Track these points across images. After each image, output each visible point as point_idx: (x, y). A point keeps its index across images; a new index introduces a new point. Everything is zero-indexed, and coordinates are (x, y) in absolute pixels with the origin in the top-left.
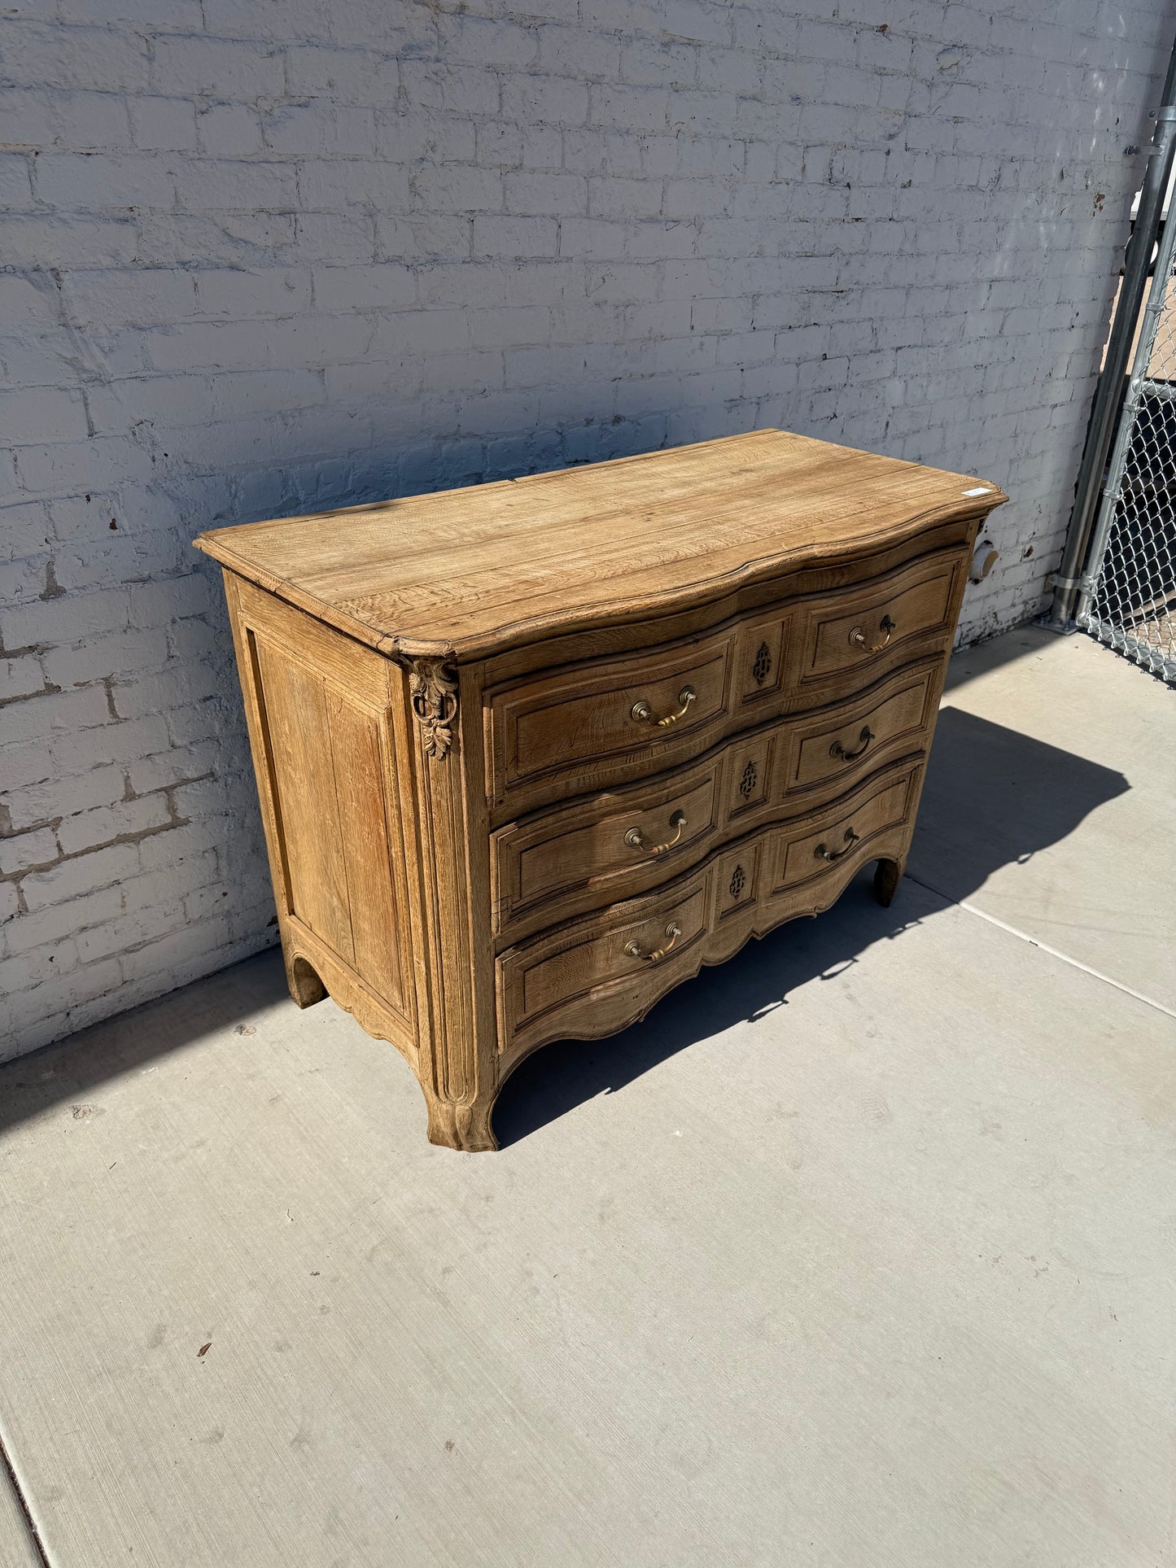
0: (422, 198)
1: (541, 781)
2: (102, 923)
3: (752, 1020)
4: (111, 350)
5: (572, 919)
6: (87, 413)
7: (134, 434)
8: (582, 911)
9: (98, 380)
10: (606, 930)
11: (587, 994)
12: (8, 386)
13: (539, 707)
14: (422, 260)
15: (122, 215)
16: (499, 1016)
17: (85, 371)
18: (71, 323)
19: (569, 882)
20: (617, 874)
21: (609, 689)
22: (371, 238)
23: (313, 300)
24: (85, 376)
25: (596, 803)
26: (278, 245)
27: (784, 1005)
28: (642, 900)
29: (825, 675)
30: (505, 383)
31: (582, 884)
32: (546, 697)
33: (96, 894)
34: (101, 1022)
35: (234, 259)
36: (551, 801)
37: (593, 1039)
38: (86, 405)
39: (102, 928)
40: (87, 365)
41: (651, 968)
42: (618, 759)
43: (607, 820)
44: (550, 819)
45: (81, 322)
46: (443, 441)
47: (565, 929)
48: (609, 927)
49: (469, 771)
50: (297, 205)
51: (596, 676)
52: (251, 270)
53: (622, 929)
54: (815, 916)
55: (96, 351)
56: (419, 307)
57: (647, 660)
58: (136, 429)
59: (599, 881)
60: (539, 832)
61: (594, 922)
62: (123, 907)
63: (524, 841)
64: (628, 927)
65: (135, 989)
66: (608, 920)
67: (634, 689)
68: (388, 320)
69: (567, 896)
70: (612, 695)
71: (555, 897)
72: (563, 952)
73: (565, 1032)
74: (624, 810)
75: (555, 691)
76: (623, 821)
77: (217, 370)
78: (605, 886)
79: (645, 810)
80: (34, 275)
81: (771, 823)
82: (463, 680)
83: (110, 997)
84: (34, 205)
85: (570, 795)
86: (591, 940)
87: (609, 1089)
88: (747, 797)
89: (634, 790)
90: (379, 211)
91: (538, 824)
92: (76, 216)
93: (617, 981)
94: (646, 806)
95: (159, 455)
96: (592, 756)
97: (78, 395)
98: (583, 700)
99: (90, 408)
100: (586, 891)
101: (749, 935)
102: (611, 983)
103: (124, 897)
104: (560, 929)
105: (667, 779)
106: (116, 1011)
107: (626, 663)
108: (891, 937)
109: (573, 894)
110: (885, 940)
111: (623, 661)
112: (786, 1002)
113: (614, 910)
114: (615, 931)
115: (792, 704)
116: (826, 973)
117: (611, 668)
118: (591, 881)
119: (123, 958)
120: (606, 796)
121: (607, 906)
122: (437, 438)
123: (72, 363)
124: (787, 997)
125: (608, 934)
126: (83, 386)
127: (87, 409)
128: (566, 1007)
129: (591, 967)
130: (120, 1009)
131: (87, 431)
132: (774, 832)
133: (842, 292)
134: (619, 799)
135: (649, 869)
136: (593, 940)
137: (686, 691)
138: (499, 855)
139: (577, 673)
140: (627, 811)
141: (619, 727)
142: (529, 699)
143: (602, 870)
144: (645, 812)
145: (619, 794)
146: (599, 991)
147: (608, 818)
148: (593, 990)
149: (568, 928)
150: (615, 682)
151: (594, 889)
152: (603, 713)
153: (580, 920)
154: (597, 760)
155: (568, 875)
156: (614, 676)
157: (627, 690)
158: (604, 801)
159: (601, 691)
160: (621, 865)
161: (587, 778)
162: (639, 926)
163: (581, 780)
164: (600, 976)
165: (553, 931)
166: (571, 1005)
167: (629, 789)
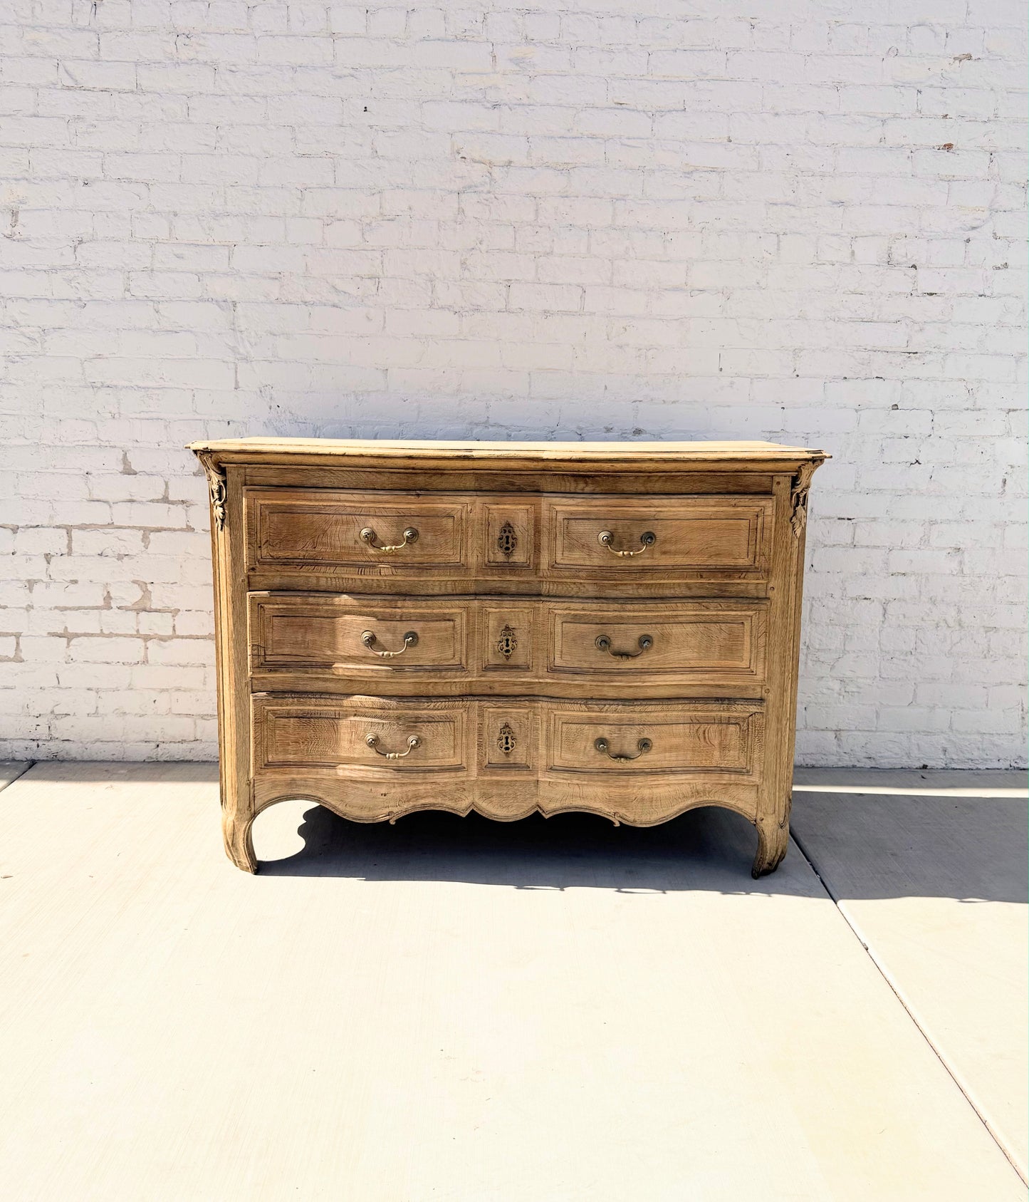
0: (470, 271)
1: (289, 567)
2: (190, 690)
4: (255, 344)
5: (320, 692)
6: (236, 377)
7: (261, 391)
8: (331, 691)
9: (245, 359)
10: (350, 715)
11: (334, 767)
12: (197, 357)
13: (288, 511)
14: (466, 309)
15: (274, 276)
17: (239, 354)
18: (237, 329)
19: (316, 659)
20: (357, 667)
21: (343, 512)
22: (430, 294)
23: (384, 328)
24: (238, 356)
25: (337, 599)
26: (366, 295)
28: (382, 700)
30: (530, 393)
31: (328, 665)
32: (294, 505)
34: (175, 761)
35: (336, 302)
36: (305, 588)
37: (345, 818)
38: (236, 372)
39: (188, 694)
40: (242, 351)
41: (394, 770)
42: (351, 569)
43: (347, 617)
44: (298, 600)
45: (243, 329)
46: (475, 426)
47: (313, 698)
48: (352, 712)
49: (233, 541)
50: (381, 274)
51: (332, 500)
52: (346, 308)
53: (364, 719)
54: (617, 824)
55: (248, 345)
56: (461, 337)
57: (371, 497)
58: (262, 389)
59: (342, 668)
60: (290, 607)
61: (338, 702)
62: (204, 684)
63: (276, 609)
64: (370, 720)
65: (201, 748)
66: (350, 706)
67: (363, 517)
68: (437, 343)
69: (314, 670)
70: (344, 517)
71: (304, 666)
72: (312, 718)
73: (320, 798)
74: (361, 614)
75: (301, 503)
76: (359, 622)
77: (317, 362)
78: (346, 674)
79: (378, 620)
80: (223, 304)
82: (229, 475)
84: (229, 270)
86: (337, 718)
88: (508, 658)
89: (367, 599)
90: (437, 278)
91: (288, 599)
92: (249, 276)
93: (362, 767)
94: (380, 617)
95: (274, 405)
96: (331, 561)
97: (232, 366)
98: (323, 516)
99: (238, 373)
100: (332, 672)
101: (534, 809)
102: (356, 767)
103: (205, 678)
104: (310, 696)
105: (398, 600)
107: (355, 496)
109: (320, 670)
111: (351, 493)
113: (356, 700)
114: (357, 719)
116: (625, 890)
117: (343, 497)
118: (334, 666)
119: (199, 722)
120: (345, 597)
121: (350, 694)
122: (470, 423)
123: (234, 349)
125: (352, 718)
126: (236, 361)
127: (236, 375)
128: (315, 770)
129: (337, 742)
130: (189, 757)
131: (234, 386)
134: (355, 603)
135: (385, 674)
136: (339, 719)
138: (251, 609)
139: (317, 494)
140: (364, 615)
141: (351, 543)
142: (279, 502)
143: (345, 659)
144: (378, 622)
145: (355, 599)
146: (344, 769)
147: (349, 616)
148: (341, 766)
149: (316, 698)
150: (349, 509)
151: (336, 673)
152: (338, 529)
153: (327, 697)
154: (336, 565)
155: (315, 651)
156: (347, 504)
157: (356, 517)
158: (342, 601)
159: (337, 512)
160: (361, 661)
161: (333, 580)
162: (379, 723)
163: (329, 579)
164: (345, 755)
165: (303, 696)
166: (319, 770)
167: (363, 597)
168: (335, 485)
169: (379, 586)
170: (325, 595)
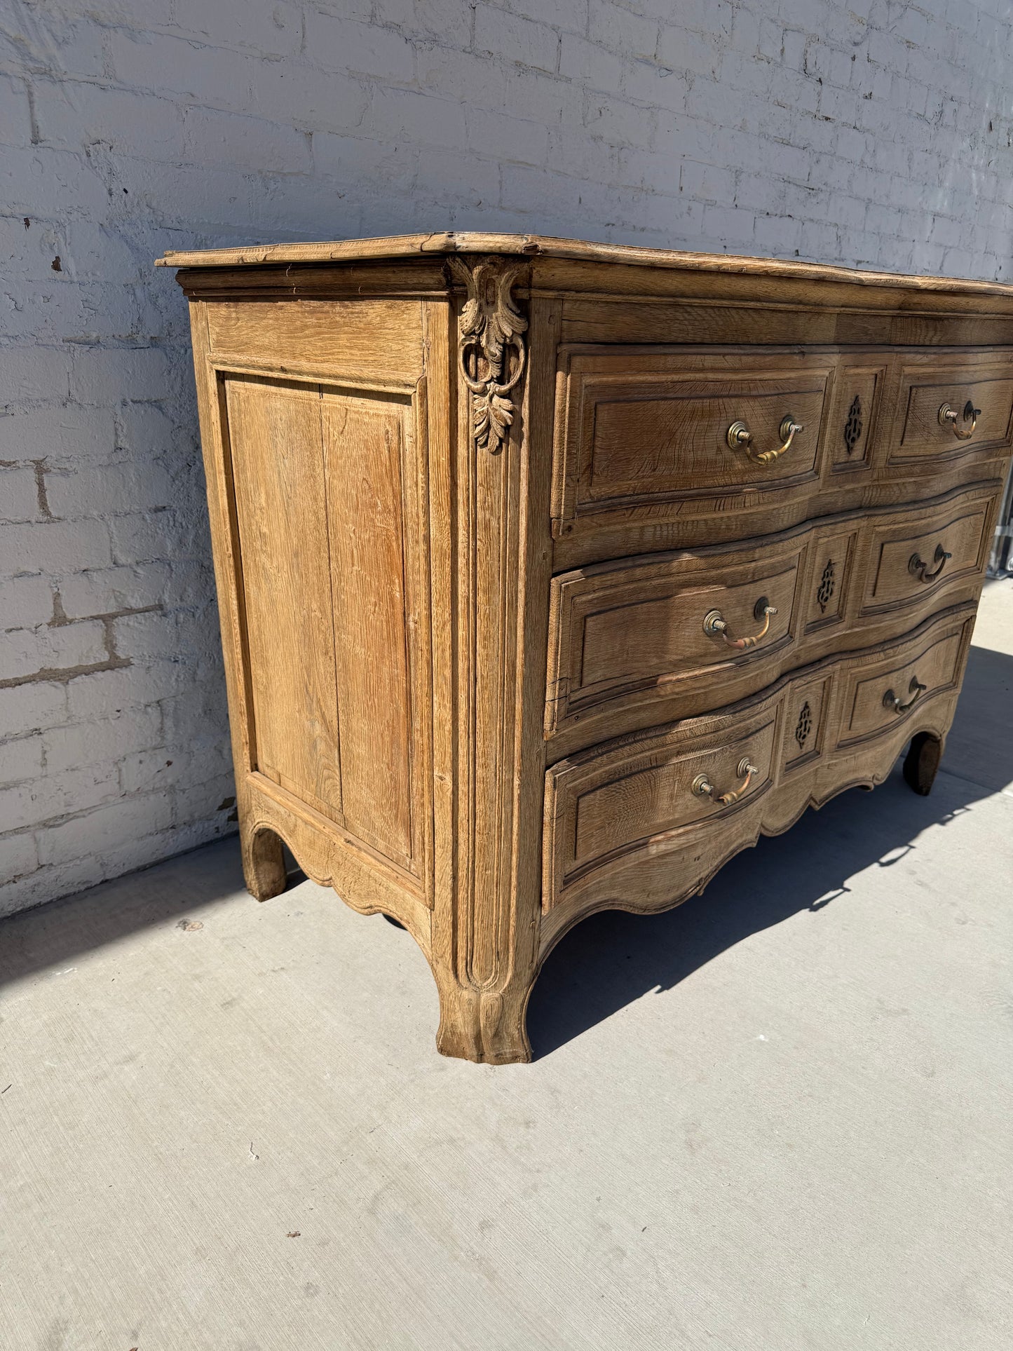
1: (616, 514)
2: (16, 784)
3: (815, 909)
4: (65, 42)
5: (634, 732)
6: (32, 115)
7: (88, 155)
8: (645, 724)
9: (46, 73)
10: (672, 756)
11: (645, 845)
13: (621, 398)
14: (421, 37)
16: (546, 857)
17: (31, 59)
19: (635, 677)
20: (691, 674)
21: (703, 394)
23: (303, 47)
24: (31, 65)
25: (675, 564)
27: (846, 893)
28: (716, 718)
29: (913, 459)
31: (650, 684)
32: (630, 385)
33: (10, 744)
36: (623, 553)
37: (646, 913)
38: (31, 102)
39: (15, 791)
40: (34, 51)
41: (719, 817)
42: (706, 503)
43: (686, 593)
44: (621, 577)
47: (626, 745)
48: (675, 751)
49: (533, 472)
51: (688, 372)
53: (691, 756)
54: (873, 787)
56: (416, 89)
57: (750, 360)
58: (91, 148)
59: (671, 681)
60: (609, 591)
61: (660, 740)
62: (43, 765)
63: (590, 601)
64: (698, 754)
65: (53, 877)
66: (676, 740)
67: (734, 400)
68: (384, 94)
69: (632, 696)
70: (707, 402)
71: (619, 695)
72: (622, 778)
73: (614, 900)
74: (705, 582)
75: (642, 378)
76: (703, 596)
77: (191, 100)
78: (677, 690)
79: (729, 587)
81: (841, 652)
82: (535, 318)
83: (21, 884)
85: (644, 550)
86: (654, 768)
87: (658, 987)
88: (823, 608)
89: (720, 554)
91: (608, 579)
93: (681, 830)
94: (729, 583)
95: (117, 188)
96: (676, 493)
97: (21, 86)
98: (674, 402)
99: (36, 106)
100: (654, 693)
101: (807, 802)
102: (674, 833)
103: (45, 752)
104: (621, 744)
105: (755, 548)
106: (28, 904)
107: (727, 357)
108: (943, 823)
109: (639, 694)
110: (936, 827)
111: (724, 355)
112: (848, 890)
113: (686, 726)
114: (682, 758)
115: (874, 493)
116: (884, 860)
117: (709, 361)
118: (661, 680)
119: (41, 834)
120: (686, 557)
121: (675, 722)
123: (16, 43)
124: (847, 884)
125: (675, 761)
126: (28, 76)
127: (32, 108)
128: (621, 860)
129: (653, 807)
130: (34, 900)
131: (30, 136)
132: (846, 664)
133: (813, 189)
134: (701, 563)
135: (726, 675)
136: (657, 767)
137: (788, 420)
138: (561, 612)
139: (670, 359)
140: (709, 584)
141: (711, 454)
142: (611, 379)
143: (675, 665)
144: (729, 590)
145: (701, 557)
146: (658, 842)
147: (687, 590)
148: (652, 840)
149: (630, 744)
150: (711, 385)
151: (662, 693)
152: (694, 428)
153: (644, 736)
154: (680, 499)
155: (635, 664)
156: (711, 376)
157: (724, 399)
158: (684, 564)
159: (693, 394)
160: (697, 663)
161: (665, 528)
162: (710, 755)
163: (658, 528)
164: (661, 821)
165: (613, 746)
166: (626, 857)
167: (712, 552)
168: (690, 338)
169: (728, 528)
170: (657, 560)
